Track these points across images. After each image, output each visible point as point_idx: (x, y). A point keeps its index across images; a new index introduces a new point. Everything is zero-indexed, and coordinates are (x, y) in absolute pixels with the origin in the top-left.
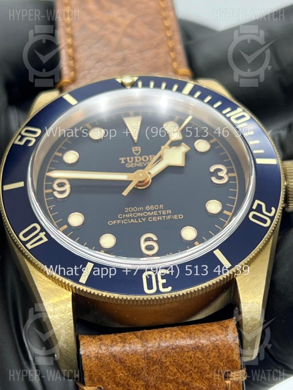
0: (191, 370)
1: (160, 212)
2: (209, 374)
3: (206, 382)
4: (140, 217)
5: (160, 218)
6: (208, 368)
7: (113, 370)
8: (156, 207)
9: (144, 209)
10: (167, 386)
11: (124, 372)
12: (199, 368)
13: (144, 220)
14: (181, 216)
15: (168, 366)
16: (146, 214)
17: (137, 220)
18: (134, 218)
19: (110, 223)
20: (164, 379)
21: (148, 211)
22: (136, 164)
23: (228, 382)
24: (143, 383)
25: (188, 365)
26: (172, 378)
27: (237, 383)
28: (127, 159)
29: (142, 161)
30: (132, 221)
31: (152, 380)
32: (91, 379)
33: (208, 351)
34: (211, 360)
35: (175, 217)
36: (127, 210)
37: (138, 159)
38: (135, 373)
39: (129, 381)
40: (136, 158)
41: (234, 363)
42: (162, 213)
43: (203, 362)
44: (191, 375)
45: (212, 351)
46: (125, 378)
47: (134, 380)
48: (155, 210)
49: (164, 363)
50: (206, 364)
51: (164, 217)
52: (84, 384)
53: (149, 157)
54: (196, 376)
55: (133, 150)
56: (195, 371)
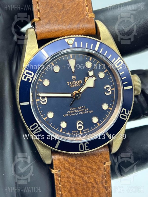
0: (92, 162)
1: (84, 109)
2: (98, 163)
3: (97, 166)
4: (76, 112)
5: (84, 112)
6: (98, 161)
7: (64, 164)
8: (82, 107)
9: (78, 108)
10: (83, 168)
11: (68, 164)
12: (95, 161)
13: (78, 114)
14: (92, 111)
15: (84, 162)
16: (78, 111)
17: (75, 114)
18: (73, 113)
19: (64, 116)
20: (82, 166)
21: (79, 109)
22: (74, 85)
23: (105, 166)
24: (75, 168)
25: (91, 161)
26: (85, 165)
27: (108, 166)
28: (70, 83)
29: (76, 84)
30: (73, 114)
31: (78, 167)
32: (56, 167)
33: (98, 155)
34: (99, 159)
35: (90, 112)
36: (71, 109)
37: (75, 83)
38: (72, 165)
39: (70, 167)
40: (74, 82)
41: (107, 159)
42: (84, 110)
43: (96, 159)
44: (92, 164)
45: (100, 155)
46: (68, 166)
47: (71, 167)
48: (82, 109)
49: (82, 160)
50: (98, 160)
51: (85, 112)
52: (53, 169)
53: (79, 81)
54: (93, 164)
55: (73, 78)
56: (94, 163)
